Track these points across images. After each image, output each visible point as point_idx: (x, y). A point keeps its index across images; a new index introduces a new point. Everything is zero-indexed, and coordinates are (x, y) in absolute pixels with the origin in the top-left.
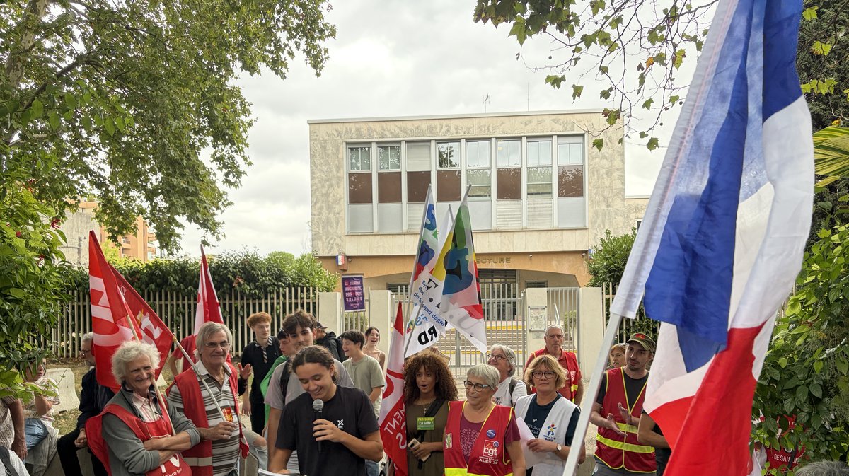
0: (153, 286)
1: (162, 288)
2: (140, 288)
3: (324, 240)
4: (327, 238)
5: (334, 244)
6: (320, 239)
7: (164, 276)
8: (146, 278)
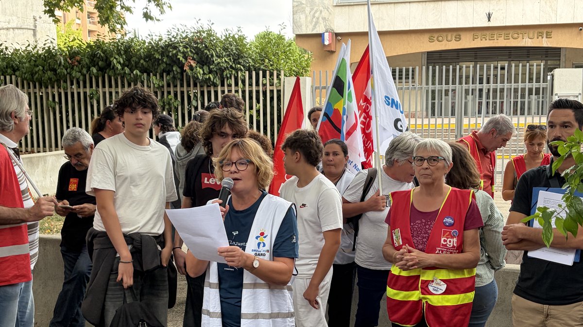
2: (80, 72)
3: (307, 12)
4: (312, 9)
5: (320, 18)
6: (303, 11)
7: (107, 58)
8: (87, 61)
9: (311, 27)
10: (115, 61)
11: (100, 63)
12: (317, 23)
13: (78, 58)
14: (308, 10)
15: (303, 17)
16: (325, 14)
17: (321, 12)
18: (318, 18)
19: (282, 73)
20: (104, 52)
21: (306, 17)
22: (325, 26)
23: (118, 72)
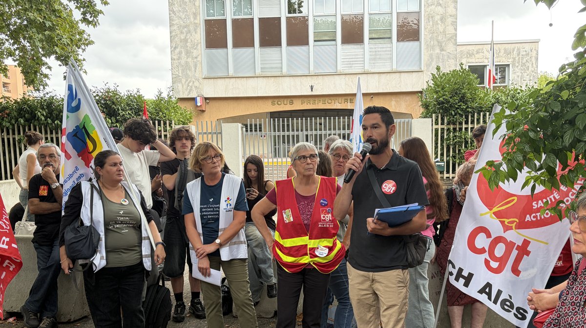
0: (22, 121)
1: (31, 123)
2: (9, 122)
3: (183, 82)
4: (187, 80)
5: (193, 87)
6: (180, 81)
7: (32, 111)
8: (15, 114)
9: (186, 93)
10: (39, 114)
11: (26, 115)
12: (191, 90)
13: (7, 111)
14: (184, 80)
15: (180, 85)
16: (197, 84)
17: (194, 82)
18: (191, 87)
19: (173, 122)
20: (30, 107)
21: (183, 86)
22: (197, 92)
23: (42, 122)
